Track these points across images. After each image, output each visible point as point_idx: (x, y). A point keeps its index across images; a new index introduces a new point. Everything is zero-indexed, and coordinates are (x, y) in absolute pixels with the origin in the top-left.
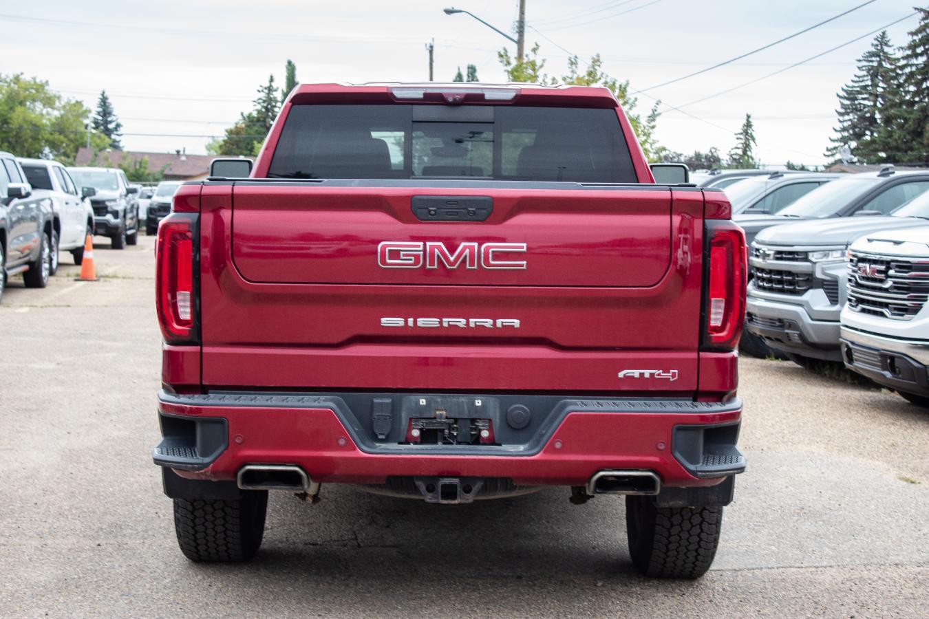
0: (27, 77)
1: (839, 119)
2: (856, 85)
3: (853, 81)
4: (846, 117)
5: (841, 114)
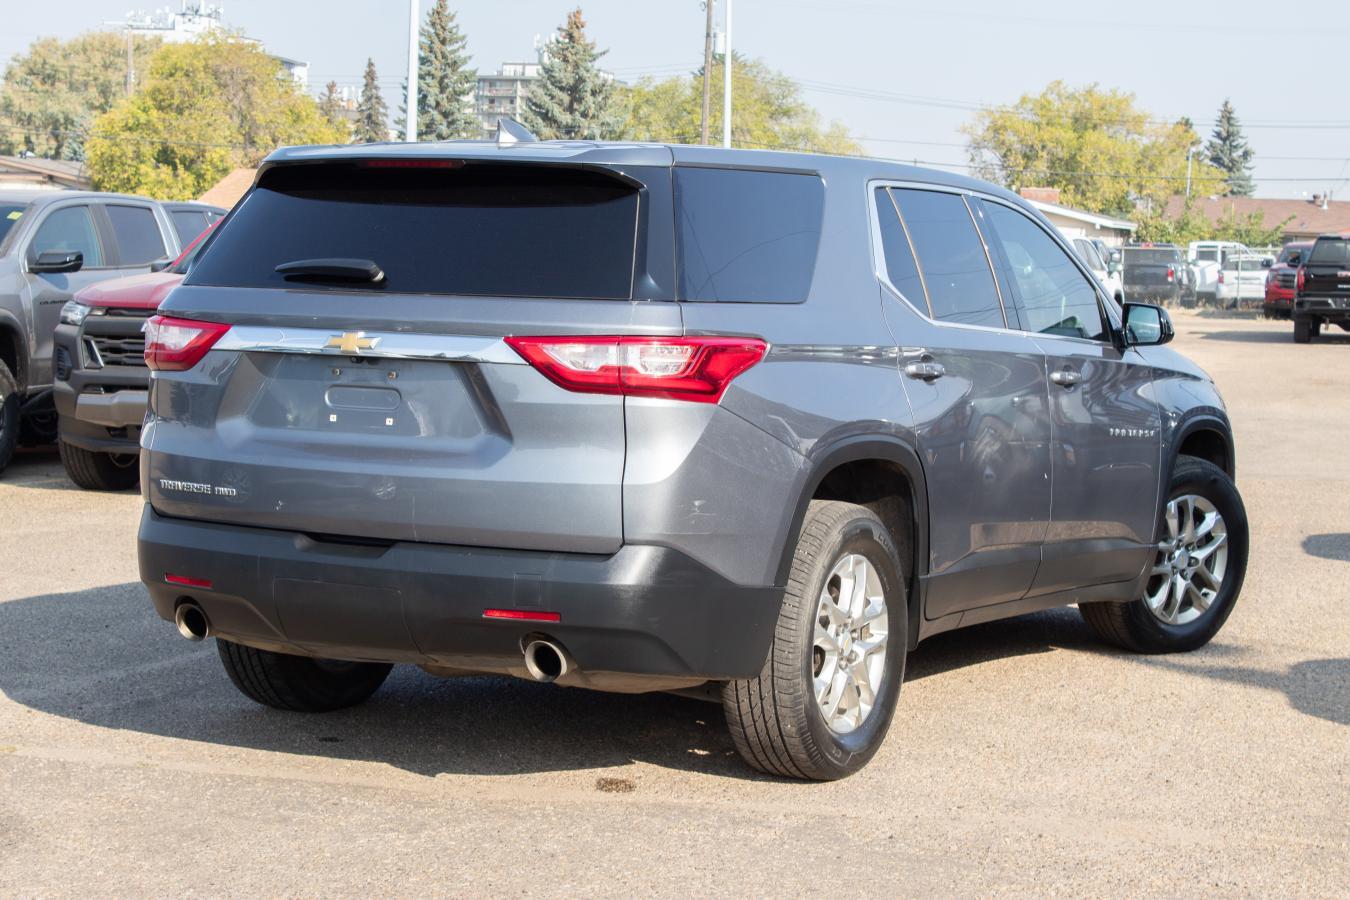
0: (1103, 90)
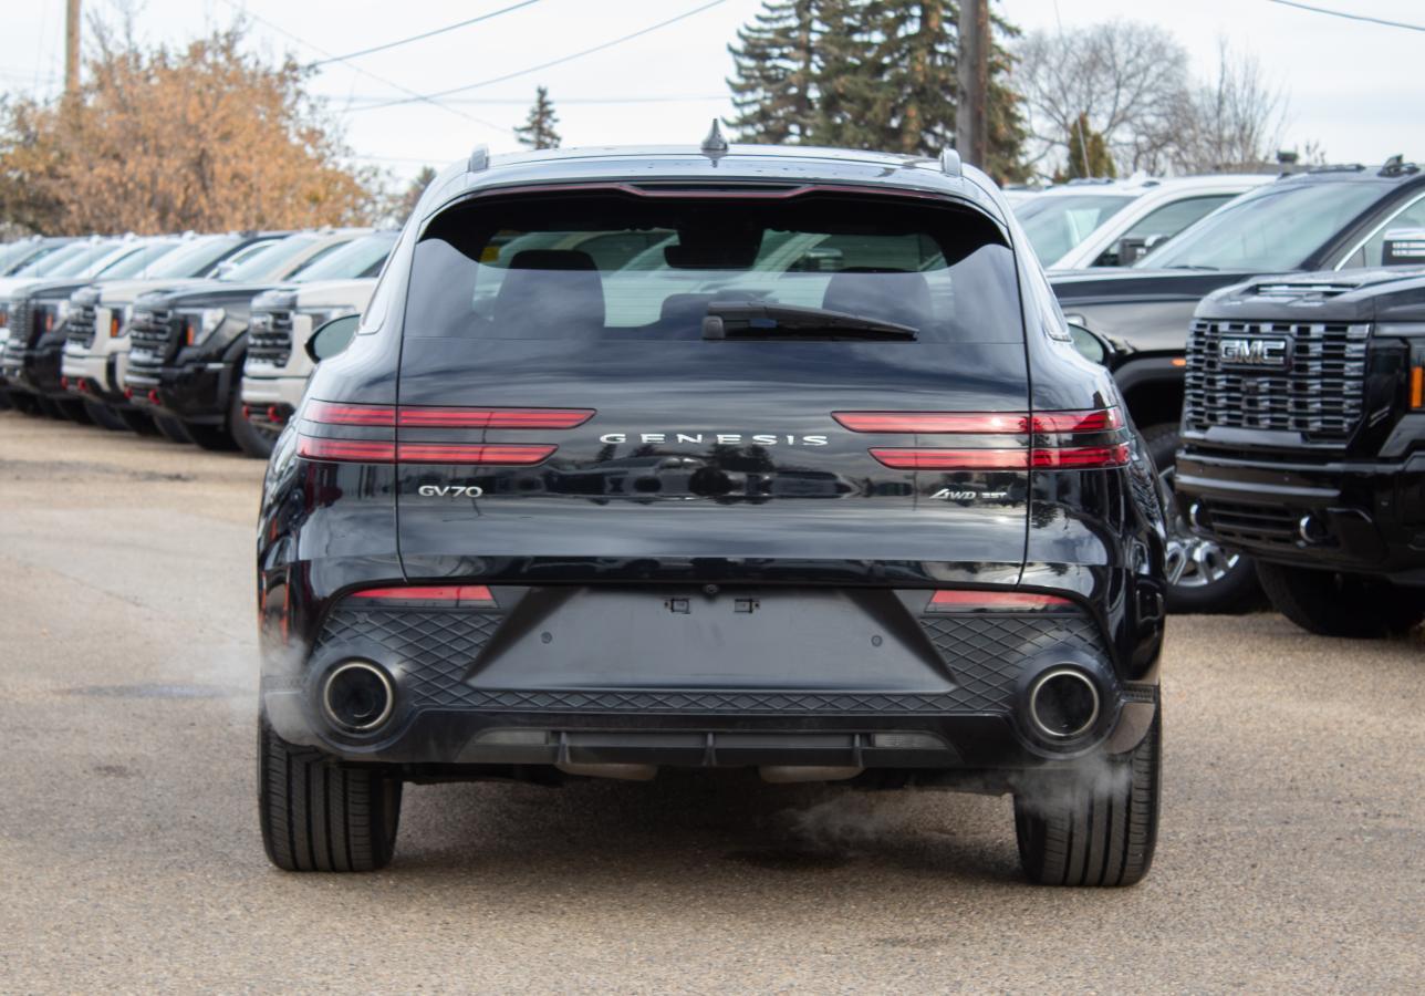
1: (733, 99)
2: (766, 26)
3: (760, 18)
4: (749, 96)
5: (738, 89)
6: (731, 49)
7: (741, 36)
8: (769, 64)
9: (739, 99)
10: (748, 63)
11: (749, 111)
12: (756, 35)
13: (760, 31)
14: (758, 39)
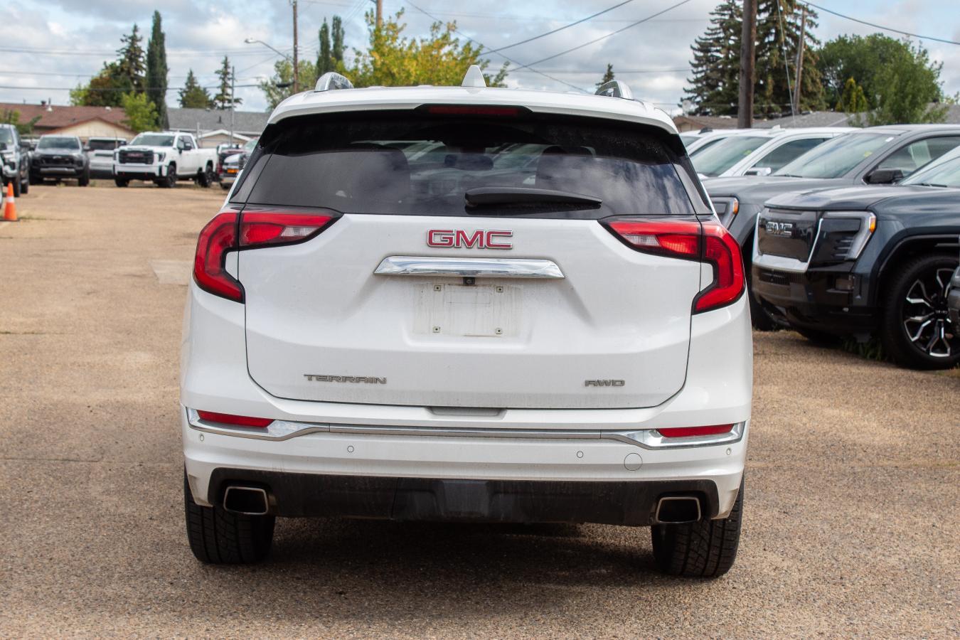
1: (692, 71)
2: (709, 37)
3: (706, 34)
5: (694, 66)
6: (692, 47)
7: (696, 42)
8: (709, 54)
9: (695, 70)
10: (700, 54)
11: (699, 76)
12: (703, 41)
13: (706, 39)
14: (705, 43)
